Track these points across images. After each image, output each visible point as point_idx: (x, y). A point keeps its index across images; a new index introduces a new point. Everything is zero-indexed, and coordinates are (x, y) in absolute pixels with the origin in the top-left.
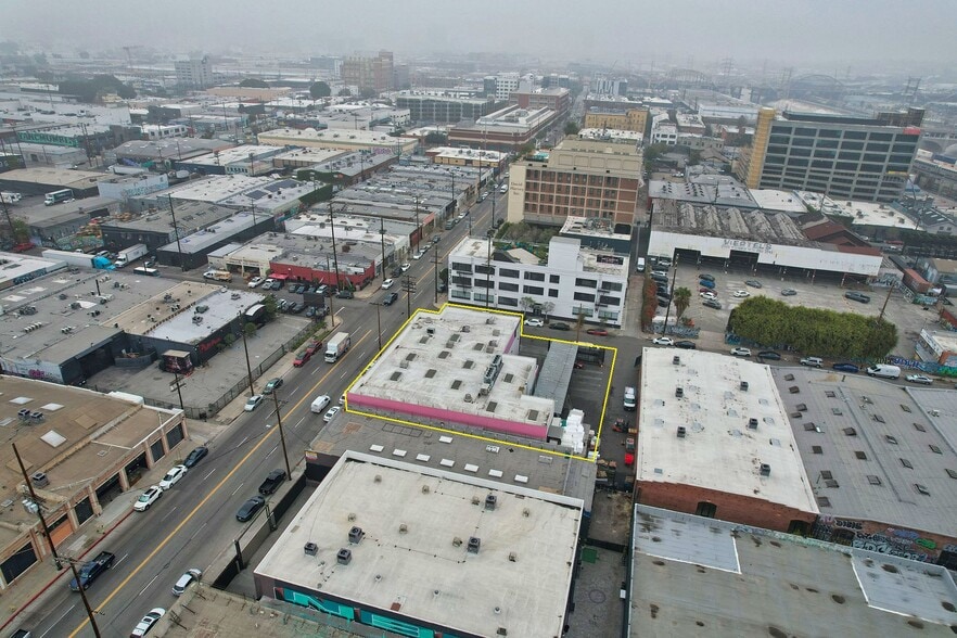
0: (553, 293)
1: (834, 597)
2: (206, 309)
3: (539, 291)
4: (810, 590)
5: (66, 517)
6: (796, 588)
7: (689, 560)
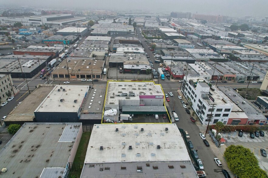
0: (195, 101)
1: (49, 160)
2: (139, 66)
3: (193, 98)
4: (51, 155)
5: (75, 75)
6: (52, 152)
7: (64, 133)
